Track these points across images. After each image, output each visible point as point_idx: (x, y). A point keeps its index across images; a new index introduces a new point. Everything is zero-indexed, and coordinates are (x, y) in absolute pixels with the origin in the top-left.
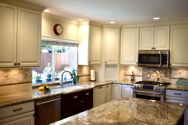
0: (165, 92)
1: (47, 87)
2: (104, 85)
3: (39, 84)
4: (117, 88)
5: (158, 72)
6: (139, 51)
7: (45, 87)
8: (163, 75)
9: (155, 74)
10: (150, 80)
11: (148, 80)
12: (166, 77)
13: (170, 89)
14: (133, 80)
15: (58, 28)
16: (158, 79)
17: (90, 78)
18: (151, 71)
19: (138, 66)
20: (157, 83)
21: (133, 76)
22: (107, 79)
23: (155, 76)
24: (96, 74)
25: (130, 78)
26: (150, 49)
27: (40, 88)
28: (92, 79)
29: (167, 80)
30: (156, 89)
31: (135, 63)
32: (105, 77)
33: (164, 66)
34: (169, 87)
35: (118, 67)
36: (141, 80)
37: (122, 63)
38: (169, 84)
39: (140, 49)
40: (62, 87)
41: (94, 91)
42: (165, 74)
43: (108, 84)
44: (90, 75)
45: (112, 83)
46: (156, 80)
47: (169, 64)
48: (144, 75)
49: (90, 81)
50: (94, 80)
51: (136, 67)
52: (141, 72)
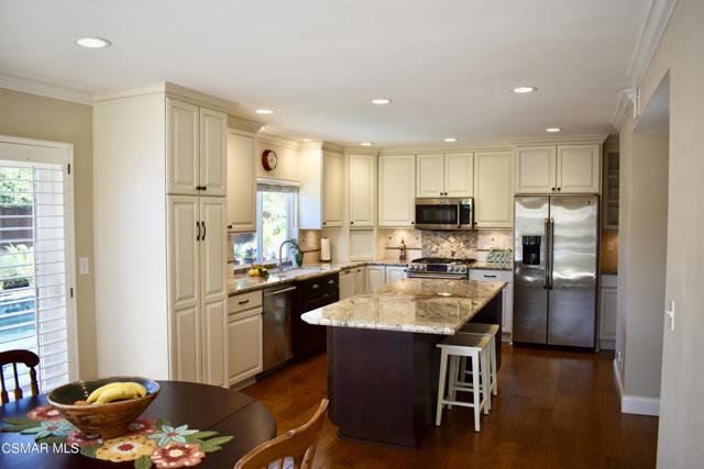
0: (468, 274)
1: (264, 270)
2: (353, 267)
3: (249, 265)
4: (374, 273)
5: (452, 239)
6: (417, 199)
7: (260, 270)
8: (462, 245)
9: (446, 245)
10: (437, 256)
11: (433, 256)
12: (468, 247)
13: (477, 268)
14: (403, 258)
15: (270, 157)
16: (453, 253)
17: (320, 256)
18: (439, 239)
19: (416, 228)
20: (451, 261)
21: (404, 249)
22: (355, 257)
23: (447, 247)
24: (332, 248)
25: (398, 253)
26: (438, 195)
27: (251, 272)
28: (323, 259)
29: (469, 254)
30: (452, 270)
31: (409, 224)
32: (351, 253)
33: (464, 226)
34: (474, 266)
35: (375, 232)
36: (420, 257)
37: (382, 223)
38: (473, 261)
39: (419, 196)
40: (281, 270)
41: (341, 277)
42: (466, 242)
43: (359, 266)
44: (319, 250)
45: (366, 265)
46: (449, 256)
47: (474, 223)
48: (425, 246)
49: (321, 261)
50: (328, 259)
51: (409, 231)
52: (420, 240)
